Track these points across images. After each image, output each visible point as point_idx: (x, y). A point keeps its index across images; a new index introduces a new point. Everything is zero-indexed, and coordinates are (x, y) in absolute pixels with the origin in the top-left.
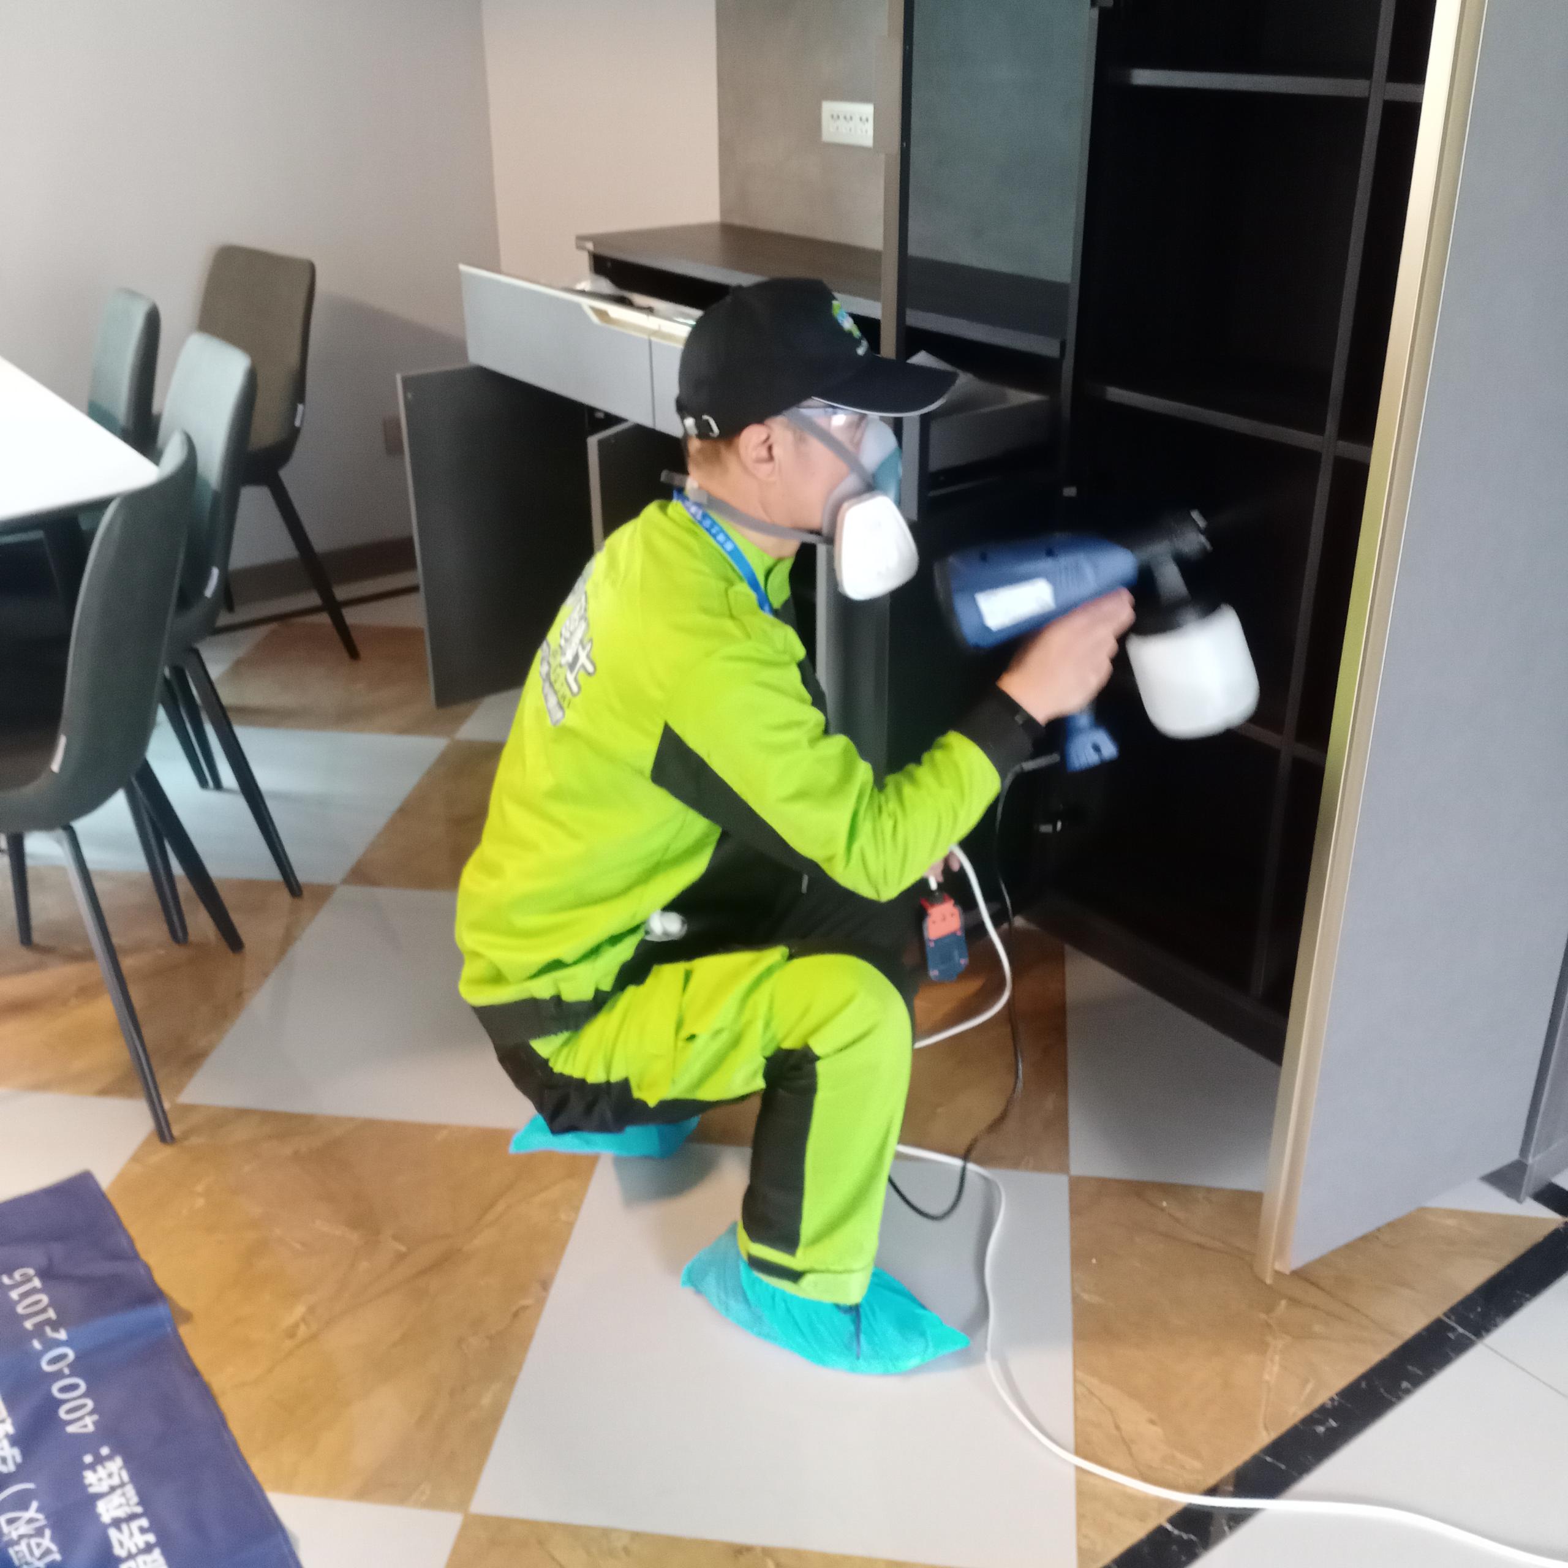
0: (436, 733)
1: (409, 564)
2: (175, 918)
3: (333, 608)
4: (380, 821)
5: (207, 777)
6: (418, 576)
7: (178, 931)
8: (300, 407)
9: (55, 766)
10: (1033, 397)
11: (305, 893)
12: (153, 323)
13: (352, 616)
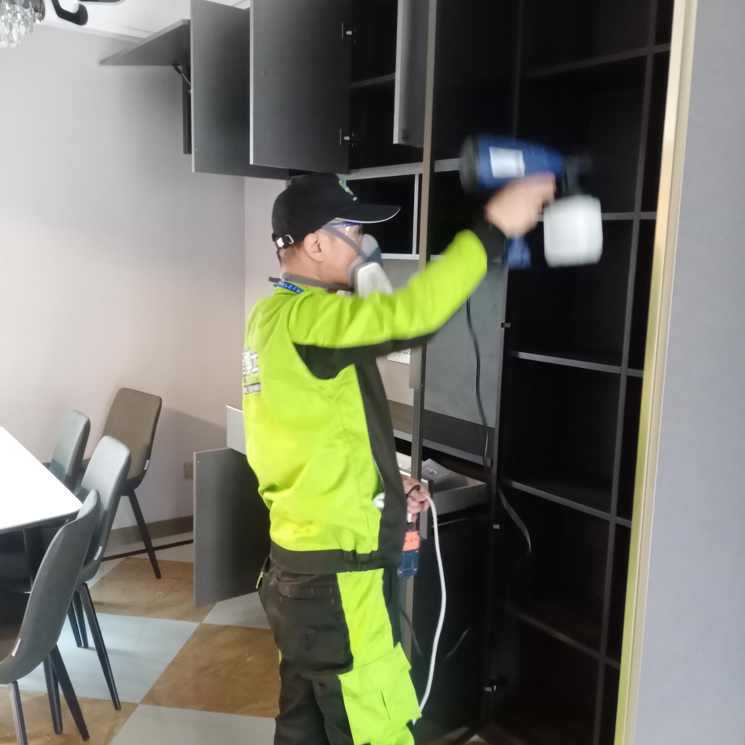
0: (194, 620)
1: (190, 528)
2: (58, 721)
3: (150, 550)
4: (162, 668)
5: (81, 642)
6: (193, 535)
7: (58, 728)
8: (148, 461)
9: (14, 654)
10: (479, 483)
11: (122, 708)
12: (87, 428)
13: (159, 555)
